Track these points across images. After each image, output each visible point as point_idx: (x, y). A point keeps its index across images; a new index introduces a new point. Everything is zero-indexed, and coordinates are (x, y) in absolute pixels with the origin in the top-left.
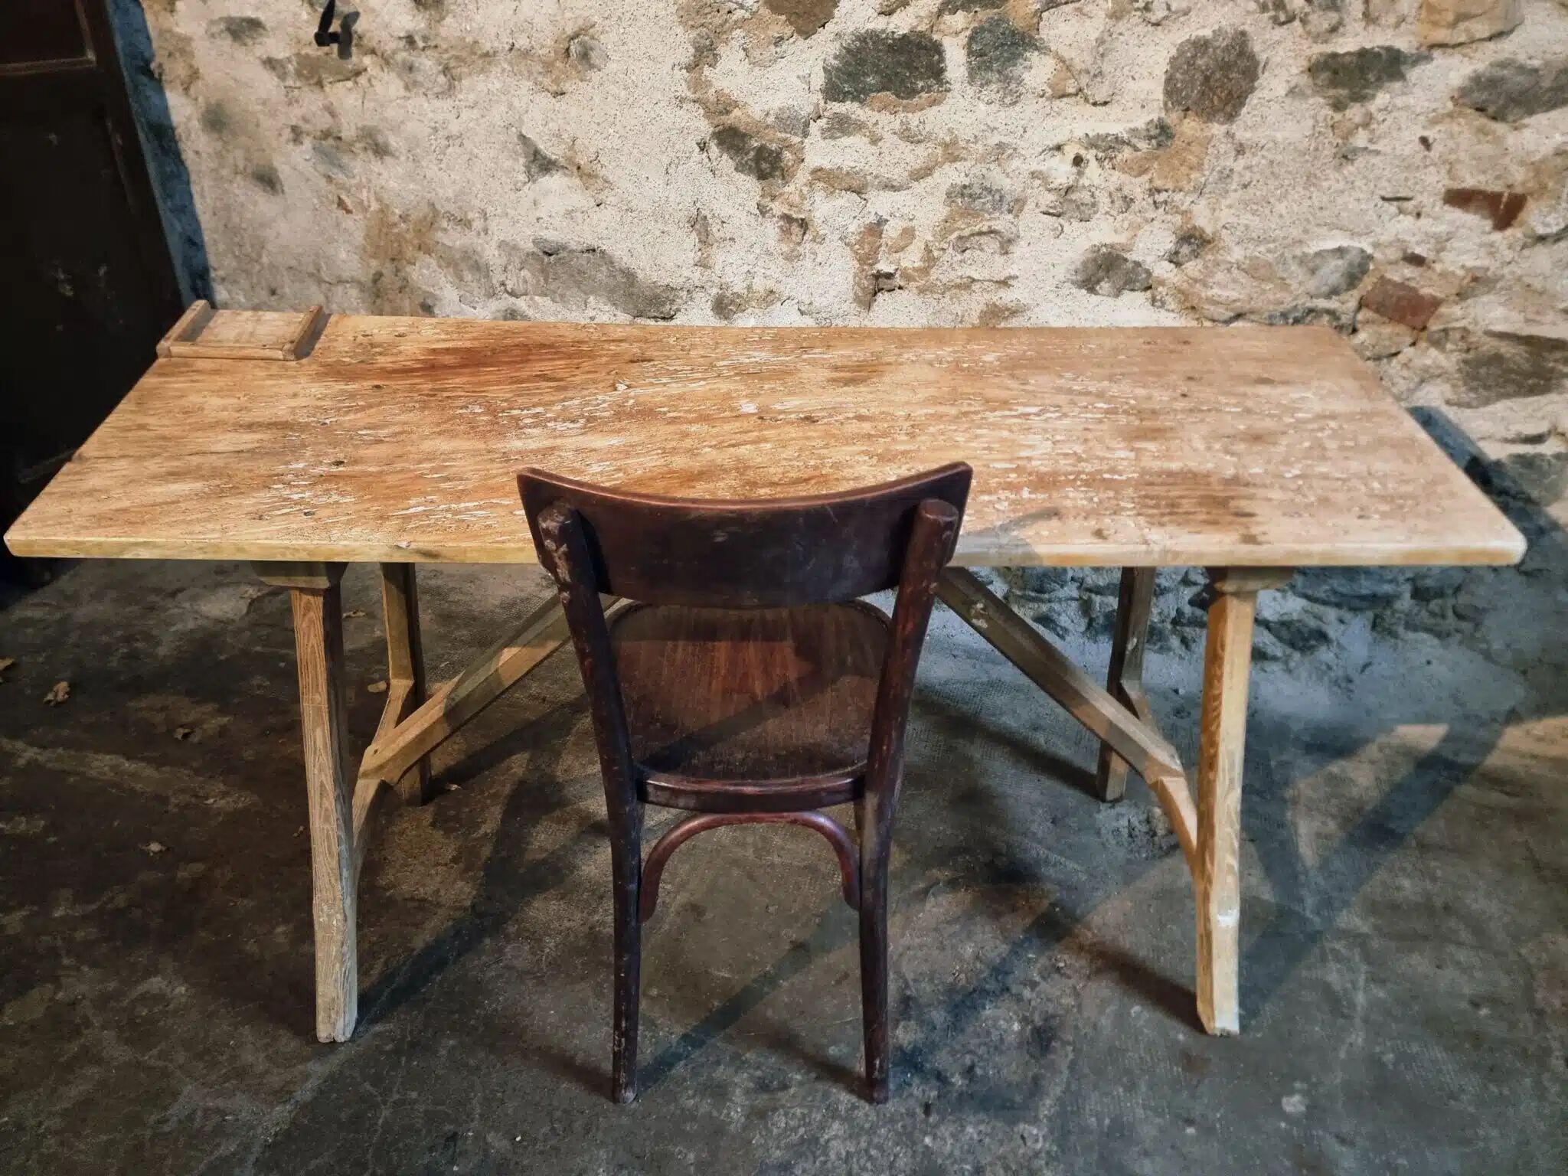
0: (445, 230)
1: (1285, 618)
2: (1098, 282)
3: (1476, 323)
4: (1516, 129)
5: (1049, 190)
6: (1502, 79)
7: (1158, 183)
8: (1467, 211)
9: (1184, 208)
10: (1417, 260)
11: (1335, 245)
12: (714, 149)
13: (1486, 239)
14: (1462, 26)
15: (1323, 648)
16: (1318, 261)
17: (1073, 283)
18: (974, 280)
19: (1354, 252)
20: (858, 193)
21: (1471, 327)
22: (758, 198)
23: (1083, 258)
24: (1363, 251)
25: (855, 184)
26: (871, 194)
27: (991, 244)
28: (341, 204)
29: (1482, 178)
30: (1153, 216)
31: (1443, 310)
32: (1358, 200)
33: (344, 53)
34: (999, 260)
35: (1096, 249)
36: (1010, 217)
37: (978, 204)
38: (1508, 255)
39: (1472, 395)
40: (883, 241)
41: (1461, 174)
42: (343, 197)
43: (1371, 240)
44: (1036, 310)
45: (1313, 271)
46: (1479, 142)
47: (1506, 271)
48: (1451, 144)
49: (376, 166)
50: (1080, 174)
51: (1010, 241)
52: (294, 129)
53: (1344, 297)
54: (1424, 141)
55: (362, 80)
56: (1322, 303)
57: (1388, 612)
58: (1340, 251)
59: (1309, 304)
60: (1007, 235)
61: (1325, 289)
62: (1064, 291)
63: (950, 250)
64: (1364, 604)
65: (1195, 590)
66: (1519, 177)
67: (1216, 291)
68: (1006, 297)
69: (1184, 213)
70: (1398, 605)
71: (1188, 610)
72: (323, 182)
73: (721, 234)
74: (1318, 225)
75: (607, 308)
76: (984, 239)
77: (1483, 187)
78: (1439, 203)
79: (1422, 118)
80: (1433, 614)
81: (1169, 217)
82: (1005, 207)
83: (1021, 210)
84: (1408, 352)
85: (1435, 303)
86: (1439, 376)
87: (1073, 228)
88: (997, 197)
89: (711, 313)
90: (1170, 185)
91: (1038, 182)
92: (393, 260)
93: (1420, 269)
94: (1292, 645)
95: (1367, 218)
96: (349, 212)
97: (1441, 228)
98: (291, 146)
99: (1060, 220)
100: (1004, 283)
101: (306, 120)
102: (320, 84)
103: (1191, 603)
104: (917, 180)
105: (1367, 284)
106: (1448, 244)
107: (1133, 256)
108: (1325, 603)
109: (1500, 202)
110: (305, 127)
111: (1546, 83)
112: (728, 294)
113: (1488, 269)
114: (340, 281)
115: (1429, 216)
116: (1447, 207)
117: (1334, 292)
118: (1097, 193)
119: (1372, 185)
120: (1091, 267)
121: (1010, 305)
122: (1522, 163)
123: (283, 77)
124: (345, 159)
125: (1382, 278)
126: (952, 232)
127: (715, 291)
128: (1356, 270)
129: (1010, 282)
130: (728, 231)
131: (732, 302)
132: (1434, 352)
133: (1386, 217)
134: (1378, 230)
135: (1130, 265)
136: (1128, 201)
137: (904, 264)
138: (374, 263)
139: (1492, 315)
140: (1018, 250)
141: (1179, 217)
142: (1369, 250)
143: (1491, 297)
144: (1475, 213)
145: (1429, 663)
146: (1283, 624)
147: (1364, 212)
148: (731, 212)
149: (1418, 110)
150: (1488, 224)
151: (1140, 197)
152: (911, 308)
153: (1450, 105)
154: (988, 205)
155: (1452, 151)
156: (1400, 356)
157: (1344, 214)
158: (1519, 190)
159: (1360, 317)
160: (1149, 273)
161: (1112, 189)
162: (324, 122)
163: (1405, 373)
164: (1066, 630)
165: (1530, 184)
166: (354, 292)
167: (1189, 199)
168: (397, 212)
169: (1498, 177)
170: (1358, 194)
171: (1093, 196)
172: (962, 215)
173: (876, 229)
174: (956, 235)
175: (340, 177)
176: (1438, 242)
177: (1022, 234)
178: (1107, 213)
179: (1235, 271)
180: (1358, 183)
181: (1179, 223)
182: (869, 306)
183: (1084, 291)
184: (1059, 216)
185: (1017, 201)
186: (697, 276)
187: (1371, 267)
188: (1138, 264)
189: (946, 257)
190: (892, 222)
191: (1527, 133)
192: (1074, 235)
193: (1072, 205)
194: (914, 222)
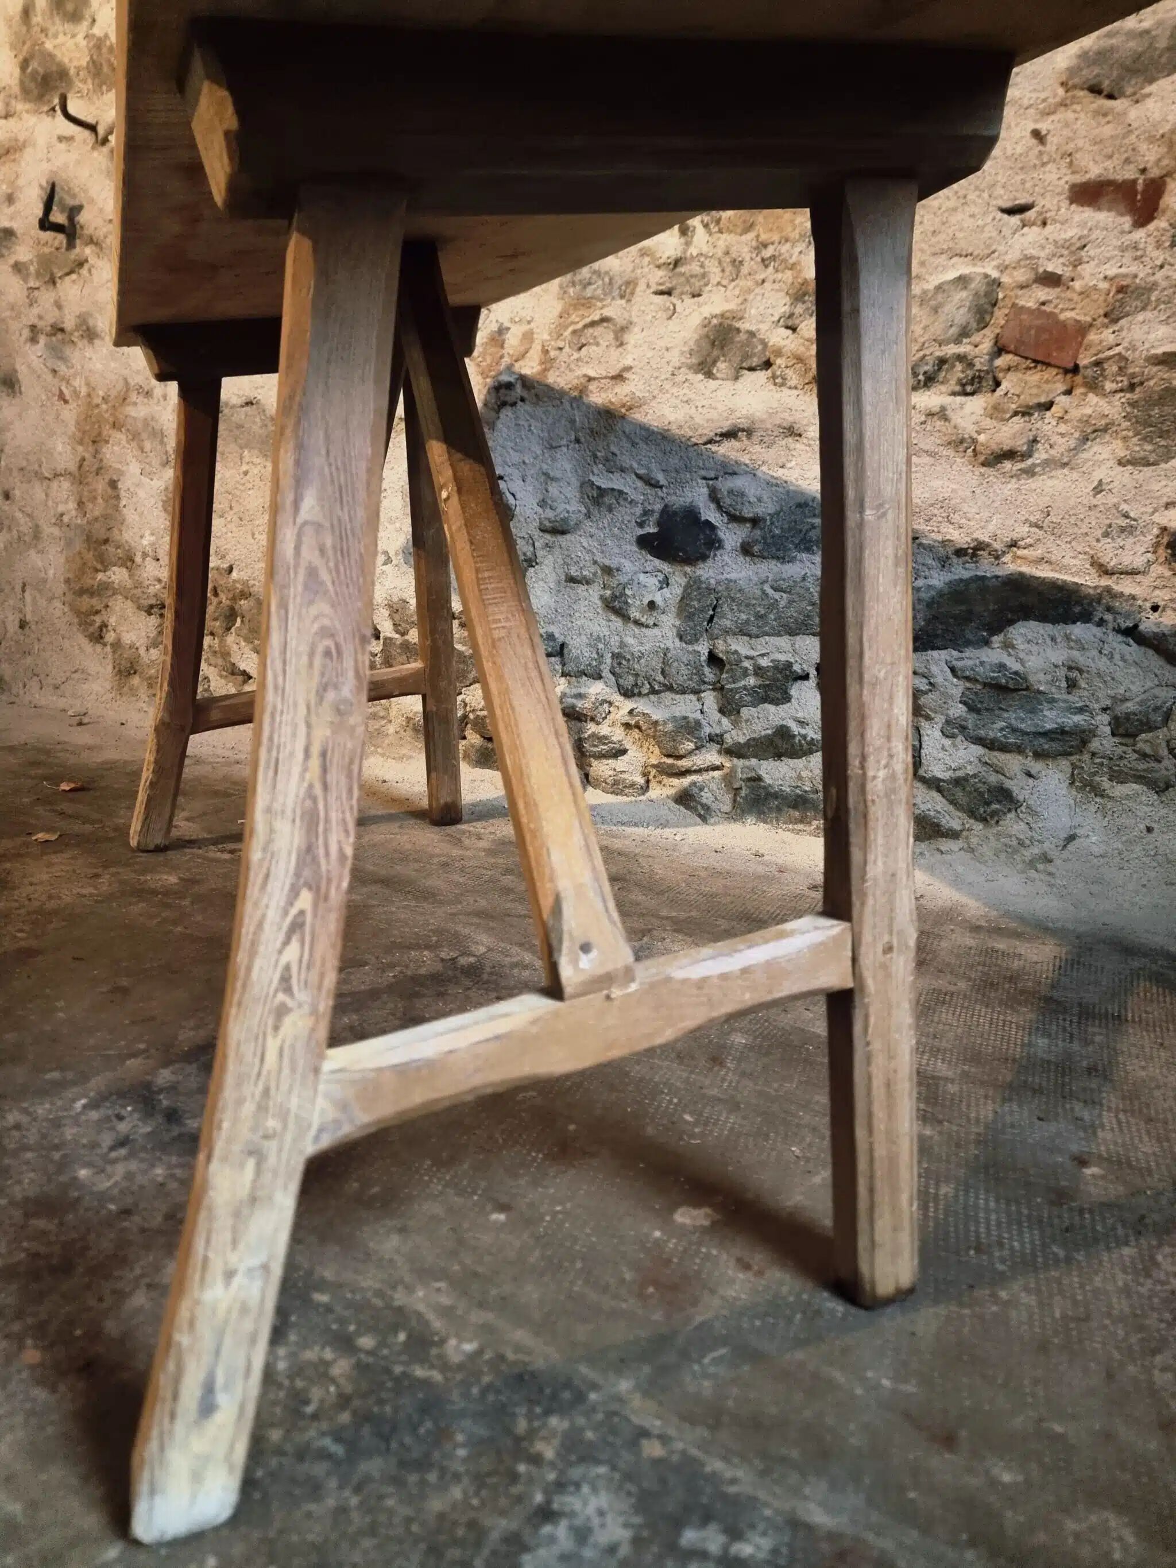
0: (135, 404)
1: (960, 774)
2: (714, 362)
3: (1133, 348)
4: (1137, 102)
5: (659, 267)
6: (1112, 49)
7: (763, 237)
8: (1099, 209)
9: (791, 261)
10: (1051, 280)
11: (956, 274)
13: (1127, 239)
15: (1012, 815)
16: (940, 297)
17: (690, 368)
18: (590, 379)
19: (978, 278)
21: (1128, 354)
23: (696, 336)
24: (986, 276)
27: (605, 335)
28: (62, 397)
29: (1109, 164)
30: (762, 277)
31: (1092, 336)
32: (972, 216)
33: (71, 245)
34: (614, 353)
35: (706, 323)
36: (623, 302)
37: (589, 292)
38: (1160, 257)
39: (1149, 447)
40: (505, 352)
41: (1083, 164)
42: (63, 388)
43: (995, 263)
44: (653, 404)
45: (936, 310)
46: (1099, 124)
47: (1159, 275)
48: (1066, 132)
49: (89, 352)
50: (688, 244)
52: (33, 327)
53: (976, 338)
54: (1036, 134)
55: (84, 271)
56: (951, 350)
57: (1086, 757)
58: (962, 281)
59: (938, 354)
60: (621, 322)
61: (954, 331)
62: (680, 378)
63: (567, 349)
64: (1055, 746)
66: (1151, 155)
68: (622, 393)
69: (792, 267)
70: (1095, 745)
72: (49, 377)
74: (935, 254)
75: (258, 461)
76: (598, 331)
77: (1111, 177)
78: (1065, 204)
79: (1032, 111)
80: (1144, 756)
81: (779, 276)
82: (616, 293)
83: (632, 293)
84: (1062, 401)
85: (1082, 330)
86: (1105, 430)
87: (686, 305)
88: (607, 280)
90: (776, 237)
91: (647, 259)
92: (94, 442)
93: (1058, 290)
94: (972, 814)
95: (986, 235)
96: (66, 402)
97: (1071, 233)
98: (28, 345)
99: (673, 299)
100: (619, 378)
101: (40, 317)
102: (53, 281)
105: (1000, 316)
106: (1083, 253)
107: (744, 326)
108: (1004, 748)
109: (1136, 193)
110: (41, 324)
111: (1162, 44)
113: (1135, 276)
114: (56, 475)
115: (1055, 221)
116: (1074, 207)
117: (964, 333)
118: (707, 262)
119: (986, 195)
120: (705, 345)
121: (627, 400)
122: (1151, 139)
123: (25, 280)
124: (68, 351)
125: (1014, 305)
126: (566, 328)
128: (982, 301)
129: (626, 375)
132: (1092, 398)
133: (1007, 232)
134: (1002, 248)
135: (743, 337)
136: (737, 264)
137: (525, 372)
138: (80, 448)
139: (1152, 336)
140: (632, 338)
141: (789, 273)
142: (995, 274)
143: (1148, 315)
144: (1109, 210)
145: (1149, 830)
146: (957, 782)
147: (981, 229)
149: (1026, 102)
150: (1127, 221)
151: (748, 258)
152: (532, 421)
153: (1061, 91)
154: (599, 292)
155: (1069, 139)
156: (1053, 409)
157: (960, 235)
158: (1154, 173)
159: (999, 362)
160: (765, 344)
161: (720, 254)
162: (52, 316)
163: (1063, 428)
164: (707, 808)
165: (1165, 162)
166: (66, 485)
167: (797, 250)
168: (101, 393)
169: (1127, 161)
170: (973, 209)
171: (702, 266)
172: (576, 307)
173: (498, 339)
174: (571, 329)
175: (62, 369)
176: (1073, 253)
177: (635, 319)
178: (719, 284)
180: (971, 196)
181: (790, 281)
183: (701, 376)
184: (669, 293)
185: (628, 283)
187: (1001, 296)
188: (752, 334)
189: (563, 356)
190: (513, 329)
191: (1150, 103)
192: (687, 312)
193: (682, 279)
194: (533, 325)
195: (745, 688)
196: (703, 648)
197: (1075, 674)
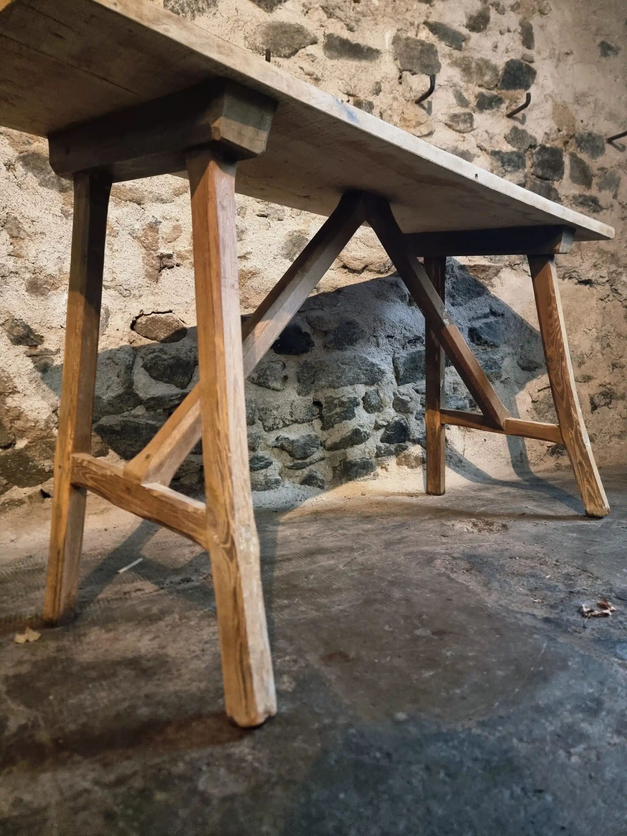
5: (259, 202)
12: (20, 168)
14: (418, 128)
17: (282, 255)
20: (139, 204)
22: (61, 205)
23: (285, 240)
25: (135, 196)
26: (148, 205)
34: (238, 243)
35: (291, 234)
36: (239, 217)
40: (160, 236)
44: (266, 273)
51: (242, 232)
60: (240, 228)
62: (278, 260)
65: (382, 431)
67: (353, 254)
68: (248, 265)
71: (381, 445)
73: (32, 230)
83: (245, 213)
87: (275, 224)
89: (26, 294)
99: (268, 220)
100: (244, 257)
103: (382, 441)
104: (177, 195)
112: (41, 277)
120: (290, 245)
121: (251, 269)
127: (28, 276)
129: (248, 256)
130: (38, 227)
131: (46, 282)
137: (178, 249)
140: (248, 237)
148: (40, 214)
152: (187, 278)
164: (322, 481)
173: (153, 227)
177: (248, 227)
179: (359, 242)
182: (157, 280)
184: (266, 216)
185: (242, 207)
186: (10, 264)
190: (164, 223)
192: (277, 228)
193: (273, 211)
194: (180, 222)
195: (336, 414)
196: (310, 397)
197: (456, 386)
